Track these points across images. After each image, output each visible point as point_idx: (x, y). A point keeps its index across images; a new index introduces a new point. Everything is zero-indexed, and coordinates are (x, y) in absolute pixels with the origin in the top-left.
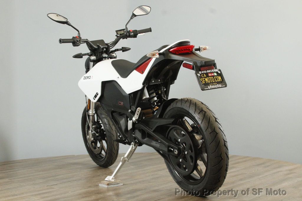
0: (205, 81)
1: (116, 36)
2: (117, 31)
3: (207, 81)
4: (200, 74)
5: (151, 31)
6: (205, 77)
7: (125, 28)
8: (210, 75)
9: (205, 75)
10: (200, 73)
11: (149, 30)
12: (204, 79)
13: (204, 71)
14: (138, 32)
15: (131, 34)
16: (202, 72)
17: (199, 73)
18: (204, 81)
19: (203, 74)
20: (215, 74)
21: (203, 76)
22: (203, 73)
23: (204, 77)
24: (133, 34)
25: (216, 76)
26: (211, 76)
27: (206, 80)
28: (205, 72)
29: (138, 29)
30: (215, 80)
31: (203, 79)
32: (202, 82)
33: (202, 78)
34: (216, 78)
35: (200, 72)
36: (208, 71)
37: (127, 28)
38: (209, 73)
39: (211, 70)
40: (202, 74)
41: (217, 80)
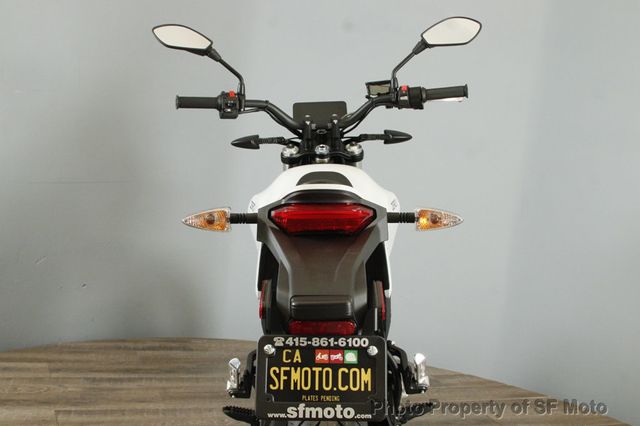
0: (287, 383)
1: (367, 97)
2: (369, 85)
3: (295, 384)
4: (278, 348)
5: (465, 94)
6: (296, 365)
7: (389, 78)
8: (321, 357)
9: (297, 353)
10: (276, 344)
11: (462, 92)
12: (288, 374)
13: (300, 336)
14: (424, 96)
15: (402, 98)
16: (290, 341)
17: (273, 343)
18: (283, 378)
19: (294, 348)
20: (351, 357)
21: (290, 356)
22: (291, 344)
23: (290, 365)
24: (406, 98)
25: (350, 366)
26: (323, 365)
27: (295, 376)
28: (303, 342)
29: (428, 85)
30: (335, 384)
31: (283, 369)
32: (270, 381)
33: (280, 364)
34: (345, 376)
35: (279, 341)
36: (316, 342)
37: (395, 79)
38: (320, 347)
39: (332, 340)
40: (286, 346)
41: (345, 382)
